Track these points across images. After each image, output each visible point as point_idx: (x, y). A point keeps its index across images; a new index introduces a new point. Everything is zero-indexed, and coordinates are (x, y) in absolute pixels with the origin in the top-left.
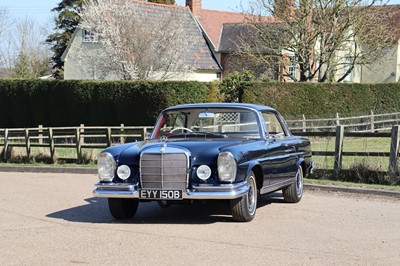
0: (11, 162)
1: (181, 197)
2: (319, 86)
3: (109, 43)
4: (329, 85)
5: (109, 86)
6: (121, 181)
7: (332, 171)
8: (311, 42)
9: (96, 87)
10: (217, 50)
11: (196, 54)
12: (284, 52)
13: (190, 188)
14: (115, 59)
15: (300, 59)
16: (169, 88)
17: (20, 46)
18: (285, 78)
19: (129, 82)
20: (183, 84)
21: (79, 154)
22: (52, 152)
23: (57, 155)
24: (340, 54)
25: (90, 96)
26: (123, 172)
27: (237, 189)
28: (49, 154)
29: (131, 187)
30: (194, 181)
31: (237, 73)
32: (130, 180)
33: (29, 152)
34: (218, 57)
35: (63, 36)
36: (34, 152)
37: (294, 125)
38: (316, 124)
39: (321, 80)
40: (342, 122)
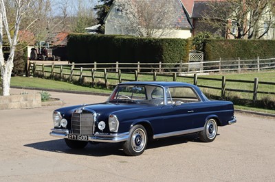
2: (248, 41)
3: (131, 16)
4: (254, 41)
7: (252, 100)
8: (245, 14)
9: (124, 40)
10: (190, 16)
11: (179, 19)
12: (229, 20)
14: (135, 25)
15: (238, 25)
16: (164, 42)
17: (77, 9)
18: (229, 35)
19: (143, 38)
20: (172, 40)
22: (106, 81)
24: (261, 22)
25: (120, 45)
28: (104, 82)
31: (202, 33)
34: (191, 21)
35: (103, 7)
36: (96, 81)
37: (233, 63)
38: (246, 62)
39: (250, 37)
40: (260, 62)
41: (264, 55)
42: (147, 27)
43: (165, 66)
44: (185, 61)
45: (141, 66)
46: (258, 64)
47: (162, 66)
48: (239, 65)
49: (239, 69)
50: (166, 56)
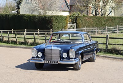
0: (3, 43)
1: (58, 63)
2: (101, 17)
3: (34, 3)
4: (104, 17)
5: (34, 17)
6: (39, 57)
7: (105, 49)
8: (99, 3)
9: (30, 17)
10: (69, 4)
11: (62, 6)
12: (90, 6)
13: (60, 60)
14: (36, 8)
15: (95, 8)
16: (53, 18)
17: (5, 1)
18: (90, 14)
19: (41, 15)
20: (58, 16)
21: (25, 41)
22: (16, 40)
23: (18, 41)
24: (108, 7)
25: (28, 20)
26: (39, 55)
27: (75, 61)
28: (15, 40)
29: (42, 59)
30: (62, 58)
31: (75, 13)
32: (42, 57)
33: (9, 39)
34: (69, 7)
36: (11, 39)
37: (93, 30)
38: (100, 29)
39: (102, 15)
40: (108, 29)
41: (110, 25)
42: (44, 9)
43: (54, 31)
44: (65, 29)
45: (40, 31)
46: (107, 30)
47: (52, 31)
48: (96, 31)
49: (96, 33)
50: (54, 25)
